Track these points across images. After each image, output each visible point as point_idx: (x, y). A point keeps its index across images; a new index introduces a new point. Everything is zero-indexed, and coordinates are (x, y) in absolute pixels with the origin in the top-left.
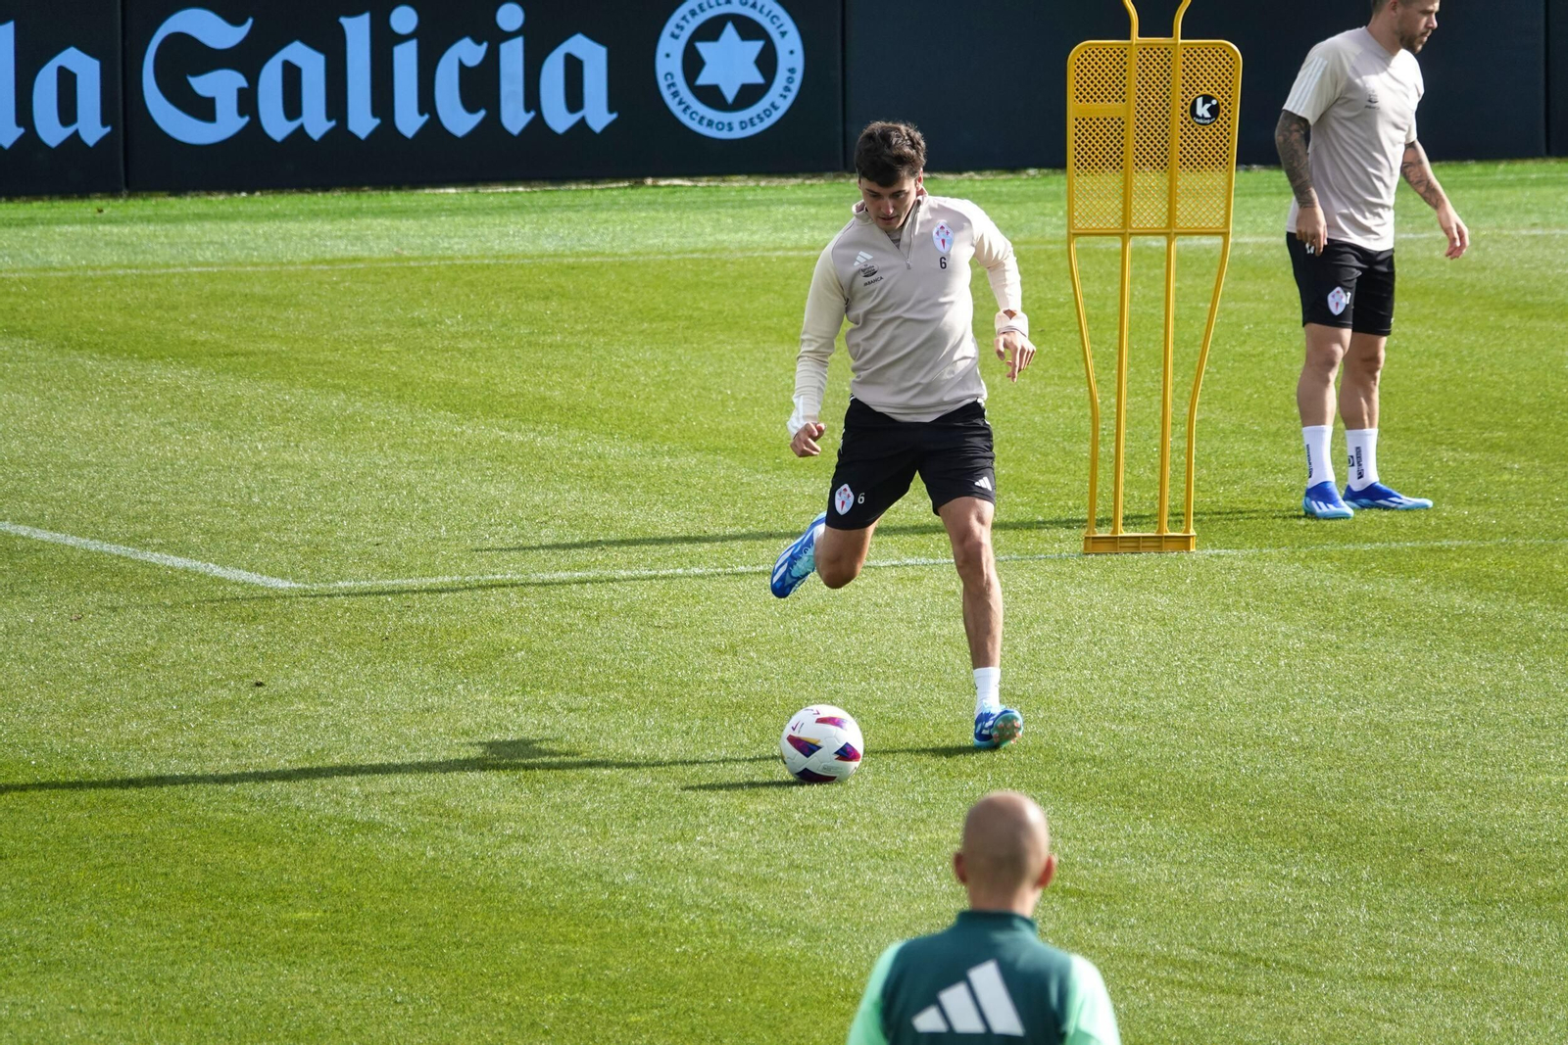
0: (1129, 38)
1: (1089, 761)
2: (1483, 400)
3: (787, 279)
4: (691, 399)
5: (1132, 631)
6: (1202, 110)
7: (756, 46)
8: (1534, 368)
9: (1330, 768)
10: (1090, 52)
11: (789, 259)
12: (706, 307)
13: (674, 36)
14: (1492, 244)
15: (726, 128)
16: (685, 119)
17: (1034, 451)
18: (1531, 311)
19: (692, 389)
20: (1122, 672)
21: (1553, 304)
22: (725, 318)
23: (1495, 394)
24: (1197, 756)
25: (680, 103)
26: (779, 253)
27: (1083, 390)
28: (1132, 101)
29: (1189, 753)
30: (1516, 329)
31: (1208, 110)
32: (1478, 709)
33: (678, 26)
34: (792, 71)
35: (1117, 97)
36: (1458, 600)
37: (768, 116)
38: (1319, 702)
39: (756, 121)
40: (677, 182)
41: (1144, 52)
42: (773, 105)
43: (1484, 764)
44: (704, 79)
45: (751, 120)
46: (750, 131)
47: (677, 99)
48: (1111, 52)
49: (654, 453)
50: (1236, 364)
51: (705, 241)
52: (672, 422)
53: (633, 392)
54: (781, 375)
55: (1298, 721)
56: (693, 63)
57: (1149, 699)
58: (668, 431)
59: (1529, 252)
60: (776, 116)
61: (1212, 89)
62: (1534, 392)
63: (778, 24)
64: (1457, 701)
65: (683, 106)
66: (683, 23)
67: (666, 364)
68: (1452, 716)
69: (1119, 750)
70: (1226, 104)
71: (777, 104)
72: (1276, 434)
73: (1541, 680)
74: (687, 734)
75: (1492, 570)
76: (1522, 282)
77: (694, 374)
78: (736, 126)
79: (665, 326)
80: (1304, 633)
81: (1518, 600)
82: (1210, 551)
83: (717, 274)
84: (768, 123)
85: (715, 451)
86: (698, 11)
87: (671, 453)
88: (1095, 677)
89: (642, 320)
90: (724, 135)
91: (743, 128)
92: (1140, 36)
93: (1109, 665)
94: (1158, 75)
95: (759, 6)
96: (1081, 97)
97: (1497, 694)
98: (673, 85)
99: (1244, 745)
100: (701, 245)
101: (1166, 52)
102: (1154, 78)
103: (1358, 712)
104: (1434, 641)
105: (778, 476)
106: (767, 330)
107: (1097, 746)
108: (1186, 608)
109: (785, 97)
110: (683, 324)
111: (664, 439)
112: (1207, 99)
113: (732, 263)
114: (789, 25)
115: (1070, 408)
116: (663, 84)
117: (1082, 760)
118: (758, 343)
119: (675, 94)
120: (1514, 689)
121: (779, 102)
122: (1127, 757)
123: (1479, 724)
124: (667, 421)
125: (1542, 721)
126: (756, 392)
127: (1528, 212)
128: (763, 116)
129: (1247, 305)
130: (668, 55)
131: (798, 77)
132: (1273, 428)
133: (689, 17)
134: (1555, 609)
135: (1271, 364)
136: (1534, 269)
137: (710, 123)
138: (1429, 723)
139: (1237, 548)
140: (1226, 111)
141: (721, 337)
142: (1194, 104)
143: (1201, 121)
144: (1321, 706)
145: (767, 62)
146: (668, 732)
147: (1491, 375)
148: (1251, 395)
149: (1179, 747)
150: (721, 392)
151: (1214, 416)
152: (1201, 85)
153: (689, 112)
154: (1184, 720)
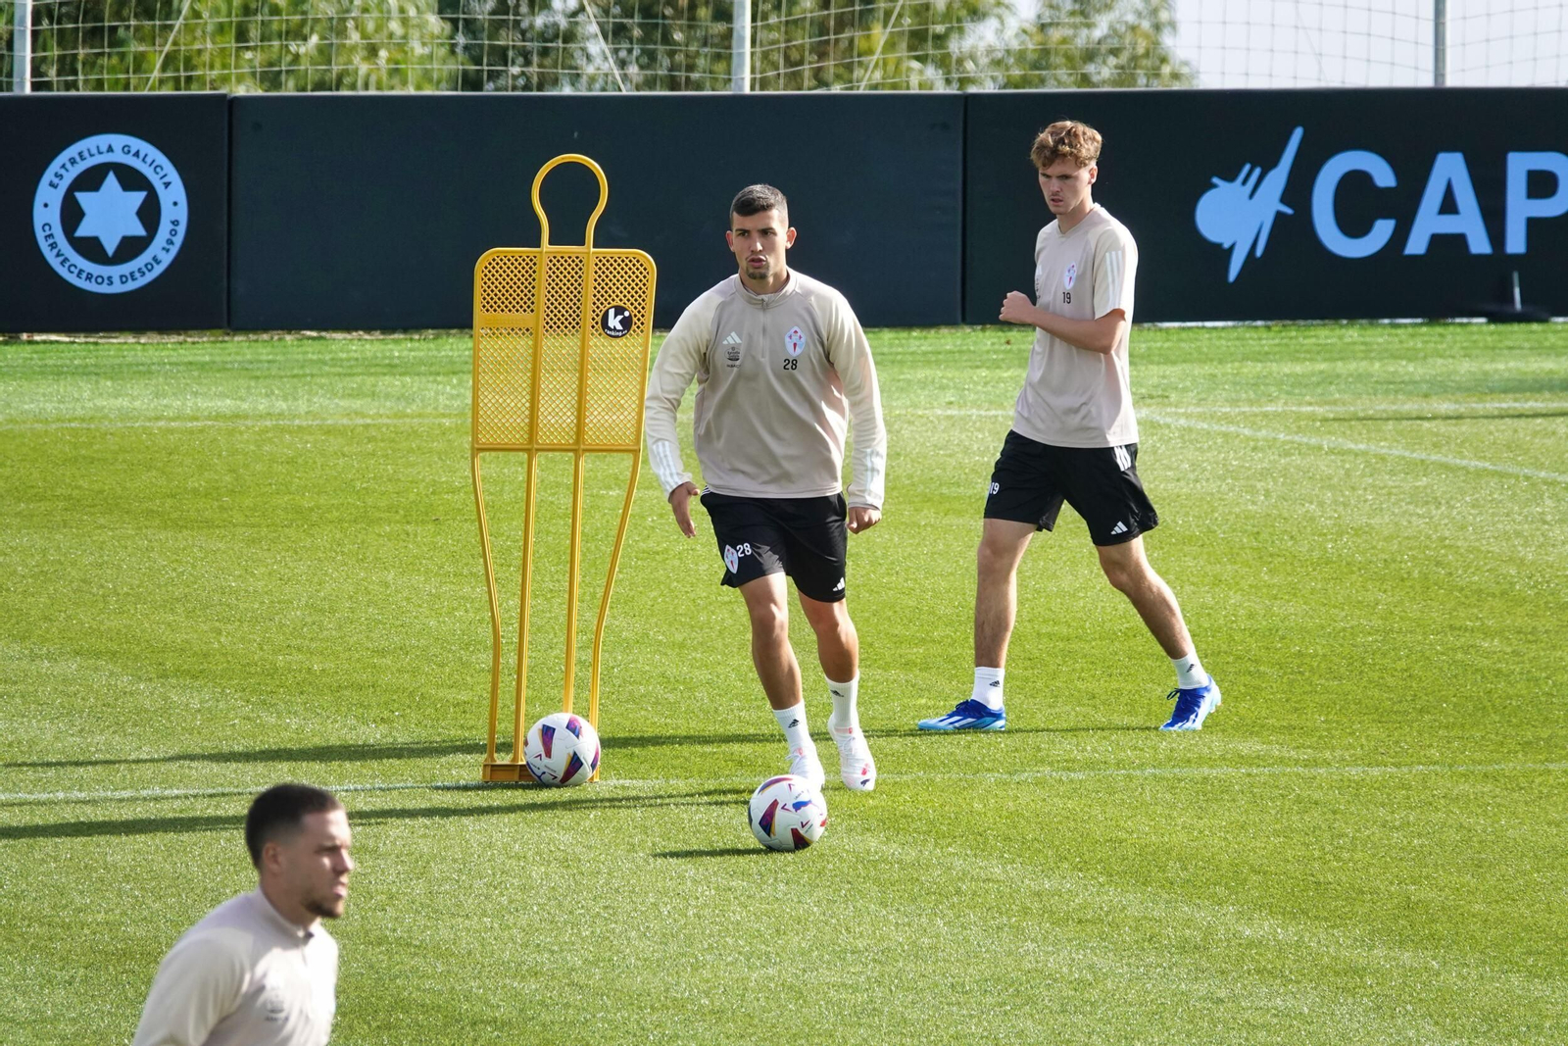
0: (539, 246)
1: (489, 1023)
2: (897, 609)
3: (170, 454)
4: (71, 594)
5: (534, 874)
6: (614, 322)
7: (139, 197)
8: (952, 574)
9: (742, 1036)
10: (498, 260)
11: (172, 431)
12: (86, 486)
13: (52, 185)
14: (906, 426)
15: (106, 281)
16: (63, 272)
17: (429, 661)
18: (947, 505)
19: (71, 582)
20: (523, 921)
21: (970, 497)
22: (105, 499)
23: (911, 603)
24: (603, 1020)
25: (58, 255)
26: (161, 423)
27: (480, 590)
28: (542, 312)
29: (594, 1016)
30: (932, 526)
31: (621, 322)
32: (895, 970)
33: (56, 175)
34: (175, 223)
35: (525, 307)
36: (873, 843)
37: (149, 271)
38: (729, 959)
39: (137, 275)
40: (53, 337)
41: (555, 261)
42: (155, 259)
43: (902, 1033)
44: (83, 231)
45: (132, 274)
46: (131, 286)
47: (55, 251)
48: (520, 260)
49: (34, 657)
50: (639, 563)
51: (83, 408)
52: (50, 620)
53: (10, 584)
54: (164, 566)
55: (708, 981)
56: (72, 214)
57: (552, 952)
58: (47, 631)
59: (945, 435)
60: (158, 270)
61: (625, 300)
62: (951, 600)
63: (162, 174)
64: (875, 960)
65: (61, 259)
66: (63, 172)
67: (44, 551)
68: (868, 978)
69: (521, 1010)
70: (639, 316)
71: (159, 257)
72: (682, 646)
73: (961, 937)
74: (70, 984)
75: (908, 809)
76: (939, 471)
77: (73, 564)
78: (116, 280)
79: (43, 506)
80: (713, 879)
81: (936, 845)
82: (615, 781)
83: (96, 447)
84: (150, 277)
85: (98, 655)
86: (78, 159)
87: (50, 657)
88: (496, 925)
89: (19, 500)
90: (104, 289)
91: (123, 283)
92: (550, 243)
93: (511, 913)
94: (568, 284)
95: (142, 155)
96: (488, 306)
97: (916, 954)
98: (51, 236)
99: (652, 1007)
100: (79, 412)
101: (577, 261)
102: (565, 288)
103: (770, 971)
104: (849, 890)
105: (163, 684)
106: (149, 514)
107: (499, 1006)
108: (590, 848)
109: (168, 251)
110: (61, 504)
111: (44, 640)
112: (619, 310)
113: (111, 434)
114: (173, 175)
115: (466, 611)
116: (40, 235)
117: (482, 1022)
118: (140, 528)
119: (53, 246)
120: (933, 948)
121: (162, 255)
122: (530, 1020)
123: (897, 987)
124: (46, 618)
125: (963, 985)
126: (139, 586)
127: (942, 388)
128: (144, 269)
129: (651, 492)
130: (46, 205)
131: (182, 229)
132: (679, 637)
133: (68, 165)
134: (975, 855)
135: (677, 563)
136: (950, 456)
137: (89, 277)
138: (844, 985)
139: (643, 778)
140: (639, 323)
141: (102, 521)
142: (606, 314)
143: (613, 333)
144: (732, 963)
145: (150, 213)
146: (49, 981)
147: (906, 580)
148: (655, 599)
149: (584, 1009)
150: (102, 586)
151: (617, 623)
152: (614, 296)
153: (67, 265)
154: (589, 978)
